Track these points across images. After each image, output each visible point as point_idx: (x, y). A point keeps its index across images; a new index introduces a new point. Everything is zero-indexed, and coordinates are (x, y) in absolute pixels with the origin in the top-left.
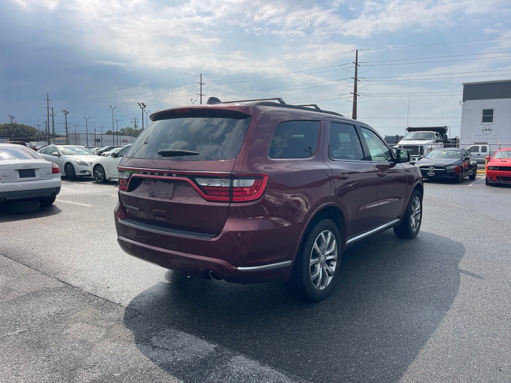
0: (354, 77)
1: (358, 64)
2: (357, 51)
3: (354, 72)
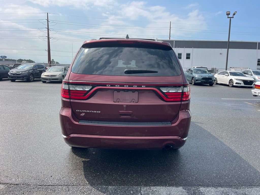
0: (47, 27)
1: (49, 21)
2: (48, 13)
3: (47, 25)
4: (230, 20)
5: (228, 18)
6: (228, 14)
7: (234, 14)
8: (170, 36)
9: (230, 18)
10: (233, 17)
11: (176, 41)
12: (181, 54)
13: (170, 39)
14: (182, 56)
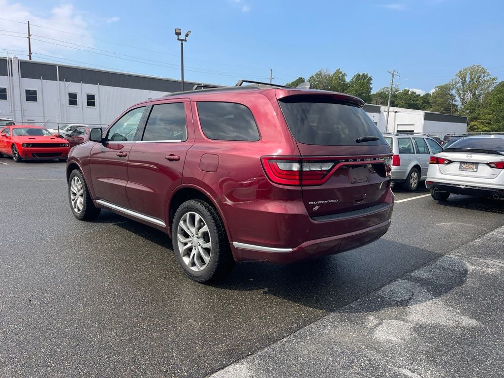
4: (182, 44)
5: (178, 39)
6: (178, 34)
7: (187, 35)
8: (30, 53)
9: (182, 40)
10: (185, 41)
11: (61, 67)
12: (76, 94)
13: (30, 59)
14: (79, 99)
